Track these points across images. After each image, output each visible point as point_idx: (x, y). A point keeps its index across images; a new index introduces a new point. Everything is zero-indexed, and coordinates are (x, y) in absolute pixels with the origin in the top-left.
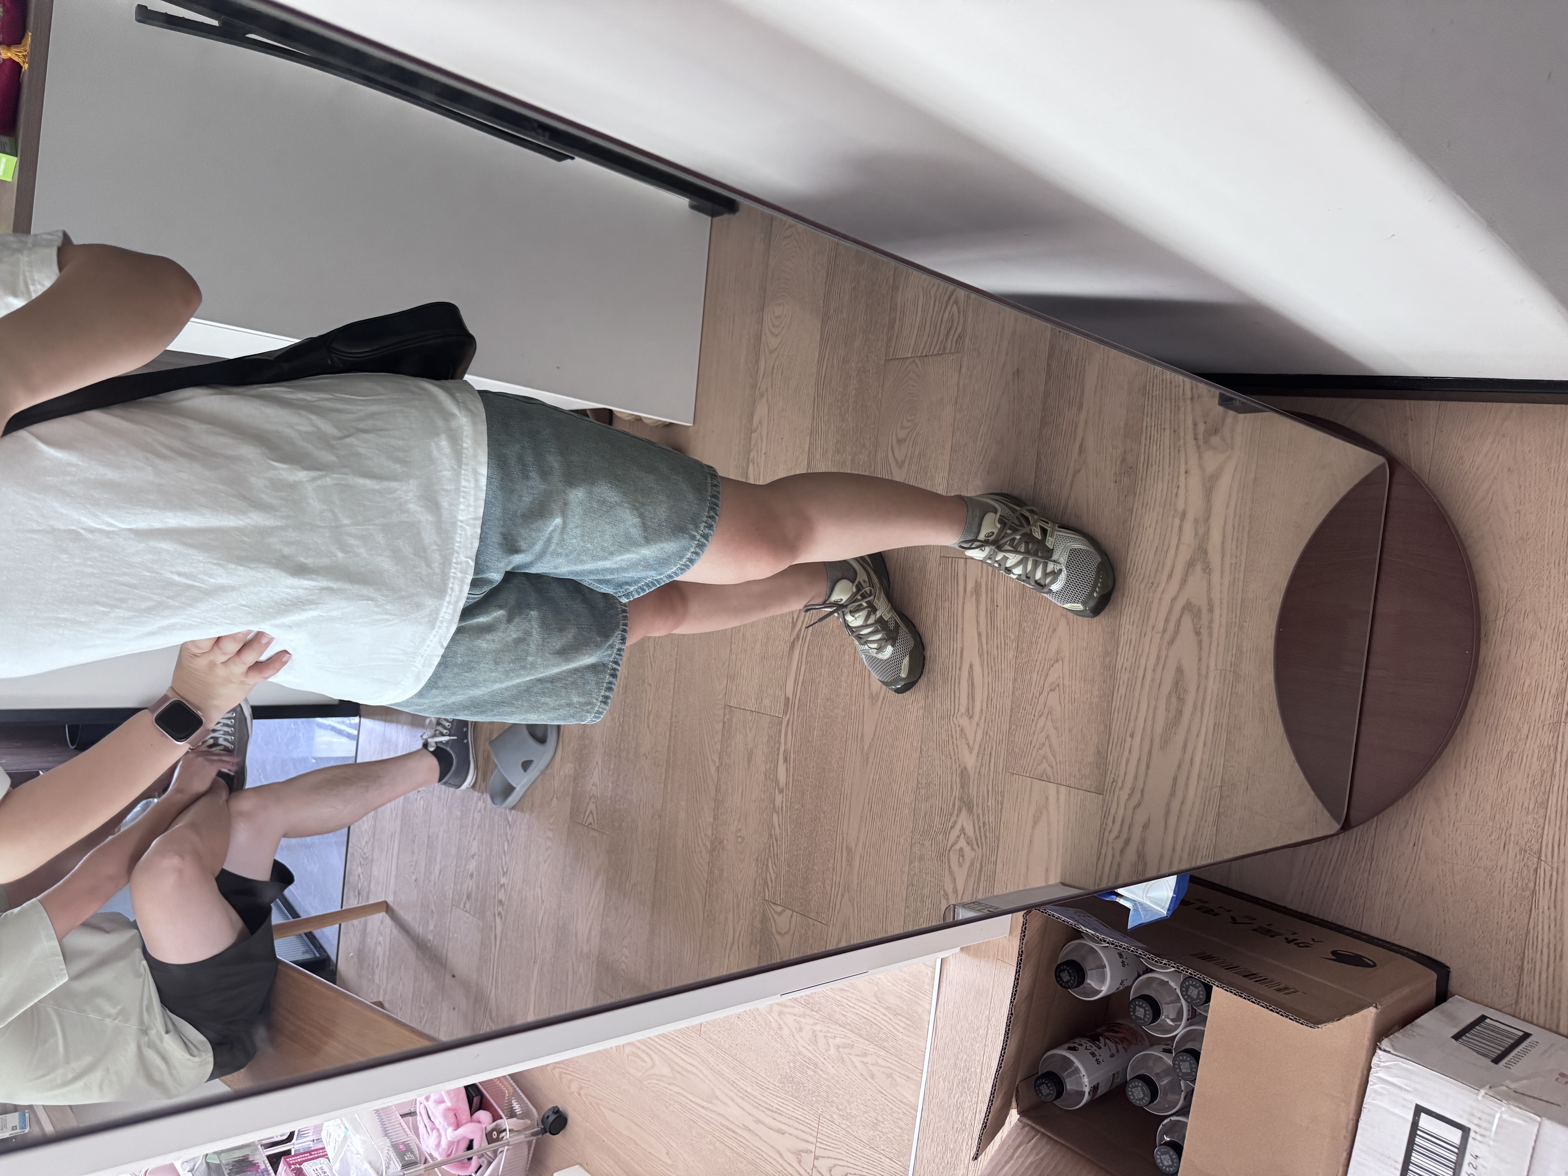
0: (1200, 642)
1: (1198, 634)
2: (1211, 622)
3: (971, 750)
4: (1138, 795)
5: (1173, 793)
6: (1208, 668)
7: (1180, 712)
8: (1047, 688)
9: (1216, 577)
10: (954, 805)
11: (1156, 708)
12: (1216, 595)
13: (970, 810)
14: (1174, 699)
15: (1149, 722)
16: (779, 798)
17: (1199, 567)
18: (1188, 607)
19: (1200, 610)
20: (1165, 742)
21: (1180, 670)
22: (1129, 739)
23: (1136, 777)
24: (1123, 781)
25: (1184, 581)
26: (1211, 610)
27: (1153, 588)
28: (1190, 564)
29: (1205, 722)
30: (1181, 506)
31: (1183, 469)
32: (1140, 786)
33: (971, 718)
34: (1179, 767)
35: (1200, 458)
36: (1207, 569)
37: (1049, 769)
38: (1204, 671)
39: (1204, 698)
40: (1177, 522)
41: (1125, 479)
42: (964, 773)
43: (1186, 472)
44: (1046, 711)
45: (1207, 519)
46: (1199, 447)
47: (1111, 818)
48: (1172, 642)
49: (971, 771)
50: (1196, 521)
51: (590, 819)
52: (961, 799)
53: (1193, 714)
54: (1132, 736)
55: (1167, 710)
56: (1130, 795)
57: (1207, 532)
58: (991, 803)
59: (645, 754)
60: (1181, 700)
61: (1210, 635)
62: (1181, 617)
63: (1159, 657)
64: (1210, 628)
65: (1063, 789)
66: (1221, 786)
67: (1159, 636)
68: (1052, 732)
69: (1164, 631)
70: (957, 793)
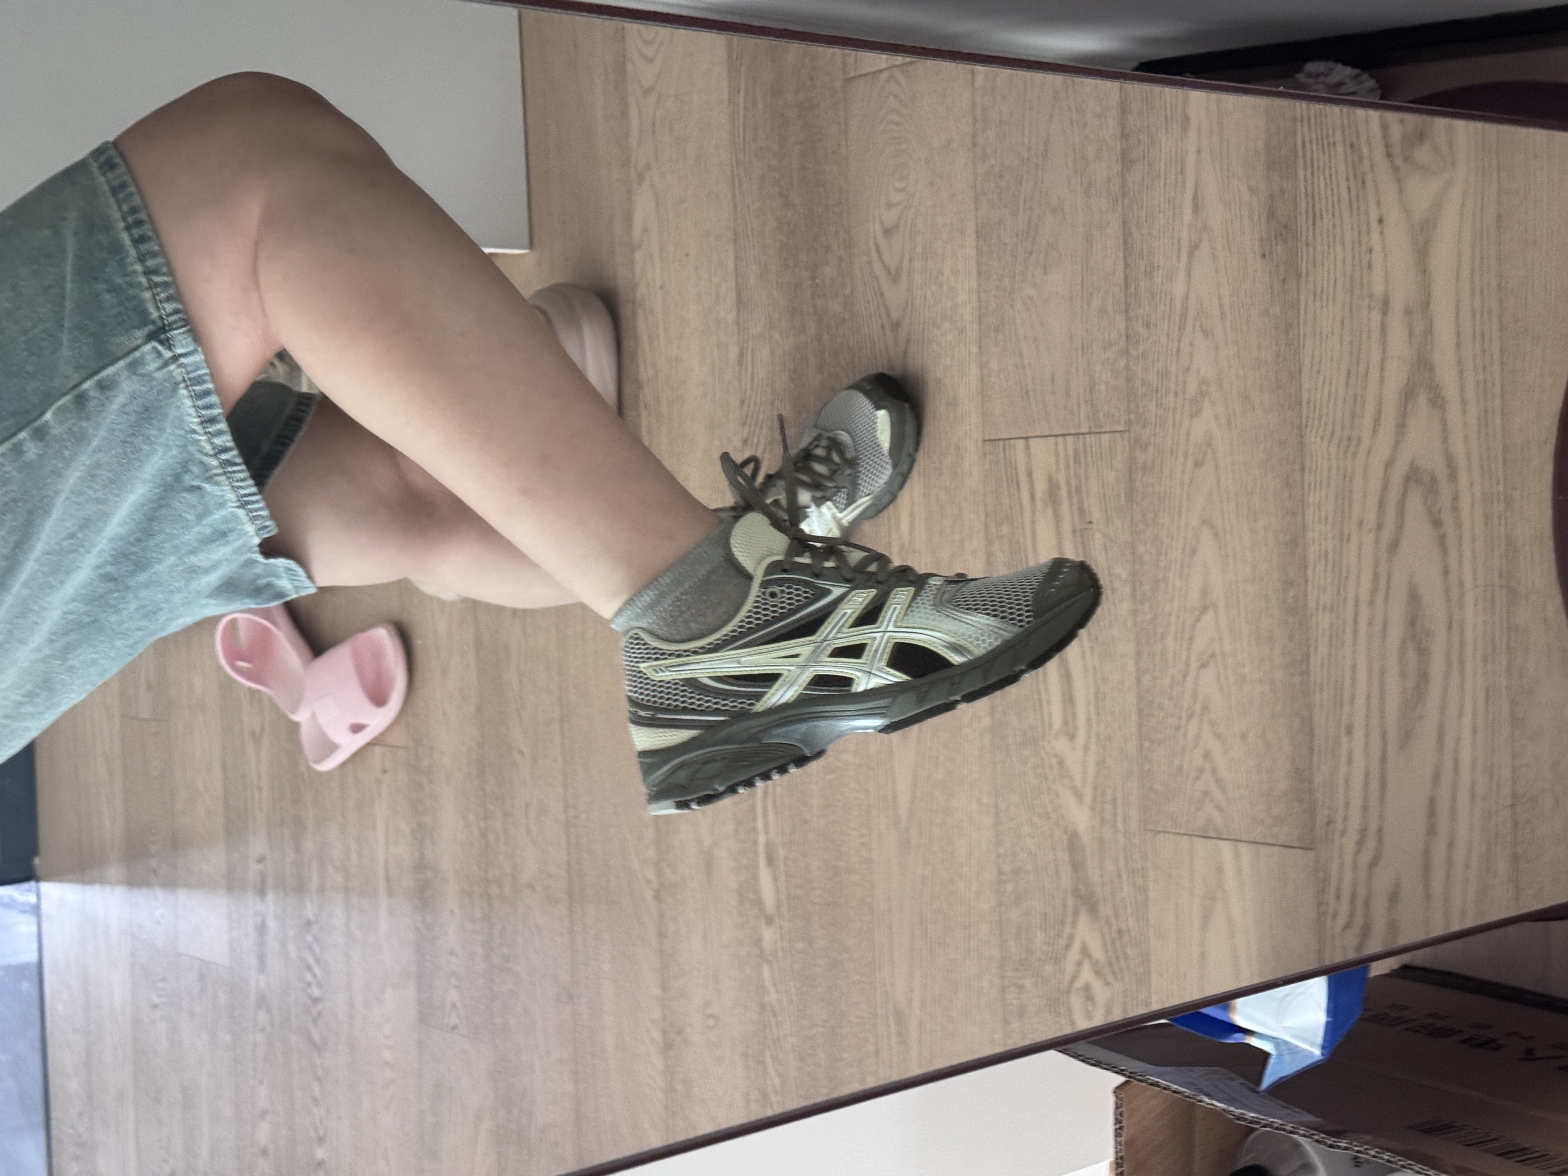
0: (1442, 540)
1: (1437, 523)
2: (1456, 498)
3: (1079, 796)
4: (1371, 843)
5: (1431, 831)
6: (1461, 585)
7: (1423, 677)
8: (1194, 664)
9: (1454, 411)
10: (1065, 906)
11: (1383, 672)
12: (1458, 448)
13: (1093, 911)
14: (1412, 654)
15: (1375, 702)
16: (768, 935)
17: (1422, 399)
18: (1413, 476)
19: (1434, 480)
20: (1407, 737)
21: (1414, 597)
22: (1344, 740)
23: (1365, 809)
24: (1345, 819)
25: (1401, 427)
26: (1453, 475)
27: (1352, 450)
28: (1408, 395)
29: (1469, 685)
30: (1378, 287)
31: (1374, 216)
32: (1373, 826)
33: (1072, 737)
34: (1436, 778)
35: (1401, 191)
36: (1437, 401)
37: (1217, 816)
38: (1455, 594)
39: (1462, 644)
40: (1376, 317)
41: (1279, 247)
42: (1073, 844)
43: (1381, 221)
44: (1198, 707)
45: (1427, 306)
46: (1396, 170)
47: (1332, 891)
48: (1394, 546)
49: (1085, 837)
50: (1408, 312)
51: (453, 1020)
52: (1076, 893)
53: (1447, 676)
54: (1349, 731)
55: (1403, 674)
56: (1360, 843)
57: (1429, 330)
58: (1126, 892)
59: (531, 886)
60: (1423, 652)
61: (1458, 525)
62: (1404, 495)
63: (1376, 576)
64: (1455, 509)
65: (1244, 848)
66: (1513, 806)
67: (1371, 537)
68: (1215, 746)
69: (1380, 526)
70: (1066, 881)
